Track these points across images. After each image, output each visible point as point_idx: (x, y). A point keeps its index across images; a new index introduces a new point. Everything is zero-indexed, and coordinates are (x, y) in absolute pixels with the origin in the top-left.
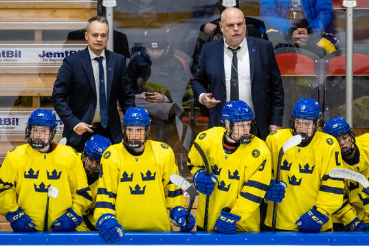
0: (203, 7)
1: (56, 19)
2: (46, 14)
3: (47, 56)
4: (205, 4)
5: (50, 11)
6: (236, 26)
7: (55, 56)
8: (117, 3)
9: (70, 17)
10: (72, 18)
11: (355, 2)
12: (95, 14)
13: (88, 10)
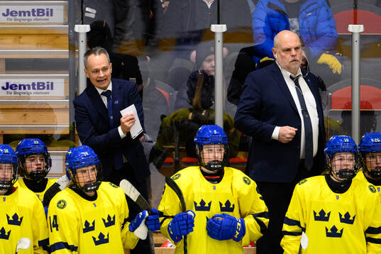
0: (189, 32)
1: (21, 46)
2: (9, 40)
3: (11, 88)
4: (190, 29)
5: (14, 37)
6: (293, 50)
7: (20, 89)
9: (38, 44)
10: (39, 44)
11: (362, 26)
12: (66, 40)
13: (58, 36)
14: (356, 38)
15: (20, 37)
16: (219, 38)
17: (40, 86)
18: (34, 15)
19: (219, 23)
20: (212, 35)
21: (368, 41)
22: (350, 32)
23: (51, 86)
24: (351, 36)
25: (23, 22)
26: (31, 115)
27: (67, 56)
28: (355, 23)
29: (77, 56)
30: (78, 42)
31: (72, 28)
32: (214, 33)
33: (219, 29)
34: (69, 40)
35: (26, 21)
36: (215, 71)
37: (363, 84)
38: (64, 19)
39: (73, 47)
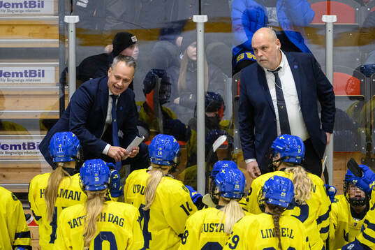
3: (5, 76)
5: (7, 27)
7: (13, 76)
8: (80, 19)
9: (29, 34)
10: (31, 35)
11: (335, 16)
12: (56, 31)
13: (48, 26)
14: (330, 27)
15: (13, 28)
16: (200, 28)
17: (32, 73)
18: (26, 7)
19: (200, 14)
20: (194, 25)
21: (341, 31)
22: (323, 22)
23: (42, 74)
24: (324, 26)
25: (15, 13)
26: (23, 101)
27: (58, 46)
28: (329, 14)
29: (67, 46)
30: (68, 32)
31: (62, 19)
32: (196, 23)
33: (200, 19)
34: (59, 30)
35: (19, 13)
36: (196, 56)
37: (337, 71)
38: (55, 11)
39: (63, 37)
